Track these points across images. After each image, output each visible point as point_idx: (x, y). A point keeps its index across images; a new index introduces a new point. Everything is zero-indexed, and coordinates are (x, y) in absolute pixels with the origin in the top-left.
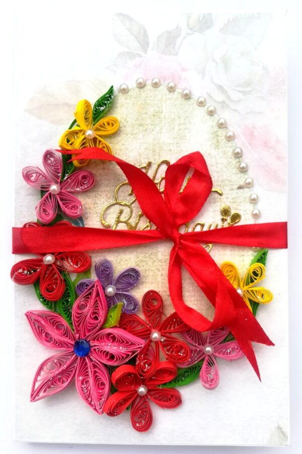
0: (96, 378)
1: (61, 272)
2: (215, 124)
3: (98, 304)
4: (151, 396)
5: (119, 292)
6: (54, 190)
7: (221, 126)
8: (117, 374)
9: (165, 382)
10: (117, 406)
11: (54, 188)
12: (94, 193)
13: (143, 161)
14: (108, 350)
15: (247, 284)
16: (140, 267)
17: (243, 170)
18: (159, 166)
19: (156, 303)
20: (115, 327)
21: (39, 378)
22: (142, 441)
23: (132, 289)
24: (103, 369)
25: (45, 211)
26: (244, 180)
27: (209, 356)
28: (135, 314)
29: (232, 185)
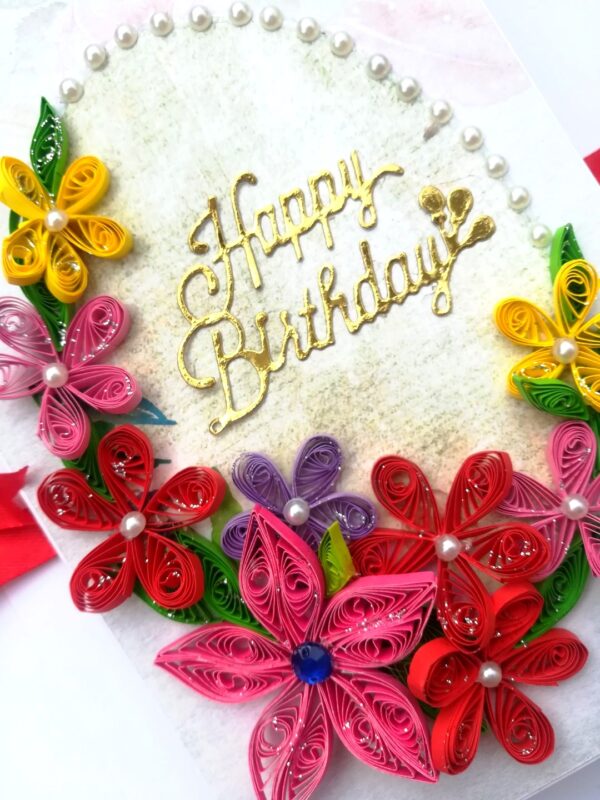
0: (379, 709)
1: (173, 537)
2: (295, 40)
3: (286, 555)
4: (514, 672)
5: (315, 505)
6: (55, 379)
7: (310, 36)
8: (419, 676)
9: (527, 628)
10: (459, 742)
11: (52, 373)
12: (141, 336)
13: (197, 209)
14: (367, 637)
15: (571, 320)
16: (326, 426)
17: (412, 96)
18: (237, 193)
19: (406, 481)
20: (353, 580)
21: (264, 776)
22: (554, 774)
23: (339, 480)
24: (382, 680)
25: (59, 431)
26: (427, 114)
27: (585, 519)
28: (377, 530)
29: (410, 139)
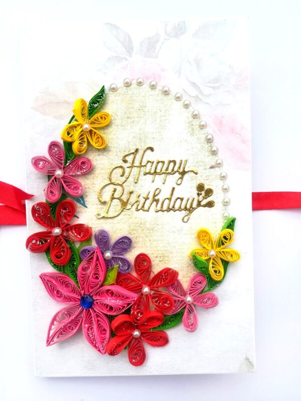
0: (99, 326)
1: (66, 241)
2: (190, 115)
3: (98, 266)
4: (144, 337)
5: (115, 256)
6: (59, 175)
7: (195, 116)
8: (116, 323)
9: (154, 327)
10: (116, 347)
11: (59, 173)
12: (92, 176)
13: (131, 148)
14: (108, 303)
15: (219, 246)
16: (132, 234)
17: (214, 153)
18: (145, 152)
19: (145, 264)
20: (113, 284)
21: (53, 327)
22: (138, 372)
23: (126, 253)
24: (105, 318)
25: (51, 192)
26: (215, 161)
27: (190, 305)
28: (129, 273)
29: (206, 165)
